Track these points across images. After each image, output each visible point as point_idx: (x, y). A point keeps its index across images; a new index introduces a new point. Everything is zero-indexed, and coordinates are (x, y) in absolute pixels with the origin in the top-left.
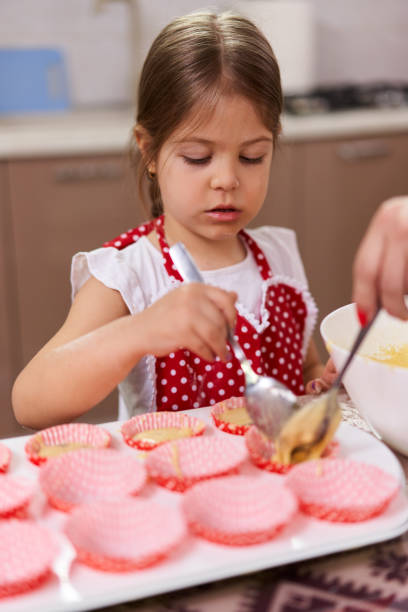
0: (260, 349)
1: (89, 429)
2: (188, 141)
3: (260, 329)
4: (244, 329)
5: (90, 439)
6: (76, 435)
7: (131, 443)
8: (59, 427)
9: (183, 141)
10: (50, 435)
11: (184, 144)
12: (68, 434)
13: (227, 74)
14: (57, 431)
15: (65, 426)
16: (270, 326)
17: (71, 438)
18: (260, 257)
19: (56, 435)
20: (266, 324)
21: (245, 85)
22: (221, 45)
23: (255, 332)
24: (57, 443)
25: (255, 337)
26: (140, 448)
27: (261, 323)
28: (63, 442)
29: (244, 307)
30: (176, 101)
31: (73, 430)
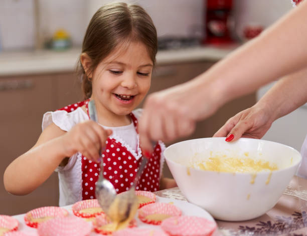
0: (136, 168)
1: (55, 209)
2: (113, 63)
3: (137, 158)
4: (130, 158)
5: (56, 214)
6: (48, 212)
7: (78, 215)
8: (39, 209)
9: (111, 63)
10: (35, 213)
11: (111, 65)
12: (44, 212)
13: (134, 32)
14: (39, 211)
15: (42, 208)
16: (142, 157)
17: (45, 214)
18: (136, 122)
19: (38, 213)
20: (140, 155)
21: (143, 37)
22: (131, 18)
23: (135, 159)
24: (39, 217)
25: (135, 162)
26: (83, 217)
27: (138, 155)
28: (41, 216)
29: (130, 146)
30: (109, 42)
31: (47, 210)
